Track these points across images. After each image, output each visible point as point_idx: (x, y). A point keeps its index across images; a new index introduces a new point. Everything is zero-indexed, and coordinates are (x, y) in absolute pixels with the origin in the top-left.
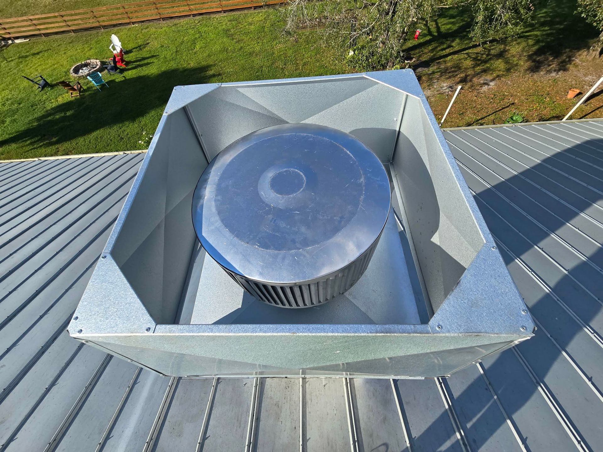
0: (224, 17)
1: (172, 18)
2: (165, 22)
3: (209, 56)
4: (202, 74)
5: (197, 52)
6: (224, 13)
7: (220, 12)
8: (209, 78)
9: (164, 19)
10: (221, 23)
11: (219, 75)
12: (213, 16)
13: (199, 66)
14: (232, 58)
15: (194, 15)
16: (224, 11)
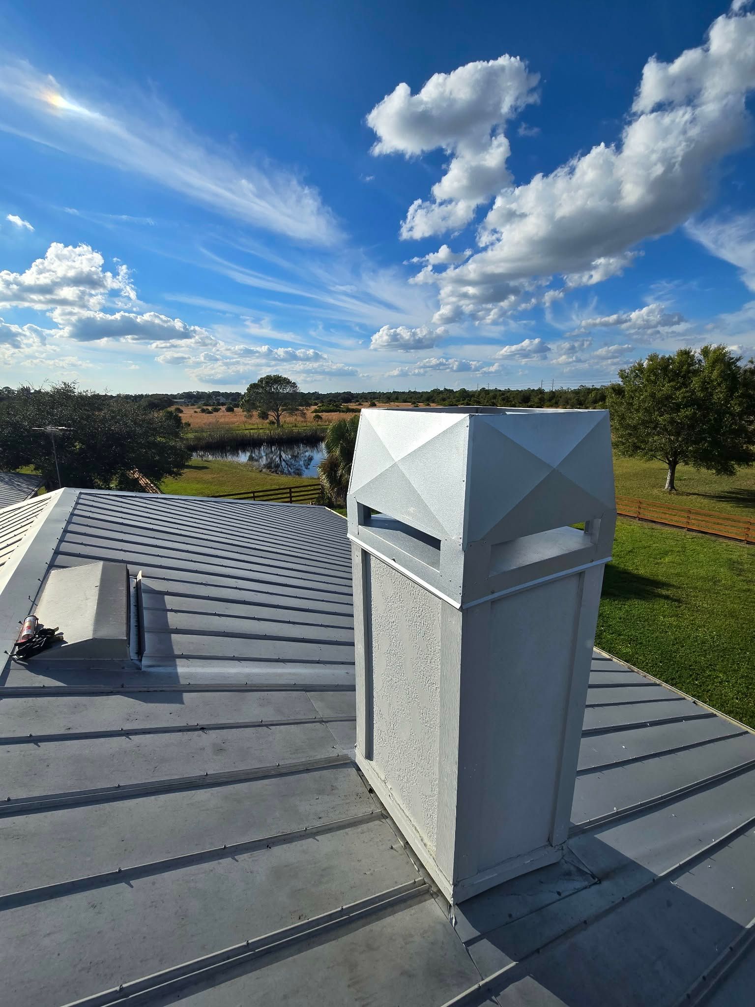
0: (744, 547)
1: (654, 522)
2: (640, 522)
3: (678, 575)
4: (649, 588)
5: (662, 563)
6: (747, 543)
7: (741, 541)
8: (655, 596)
9: (640, 519)
10: (732, 551)
11: (679, 601)
12: (721, 540)
13: (652, 578)
14: (719, 593)
15: (689, 530)
16: (748, 541)
